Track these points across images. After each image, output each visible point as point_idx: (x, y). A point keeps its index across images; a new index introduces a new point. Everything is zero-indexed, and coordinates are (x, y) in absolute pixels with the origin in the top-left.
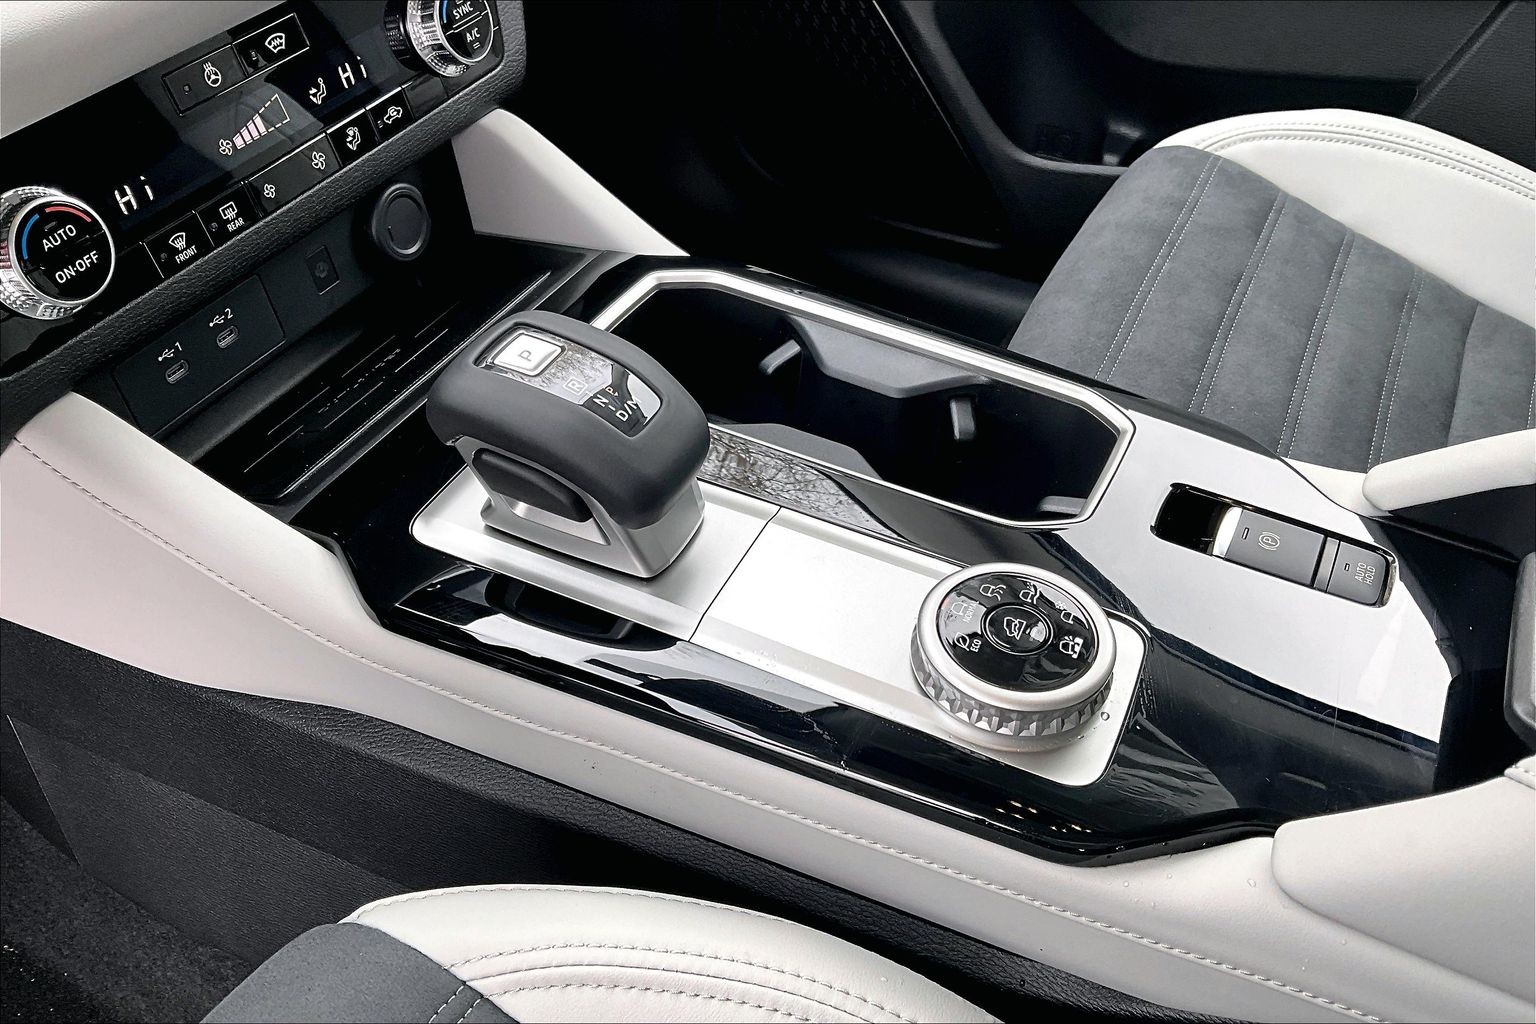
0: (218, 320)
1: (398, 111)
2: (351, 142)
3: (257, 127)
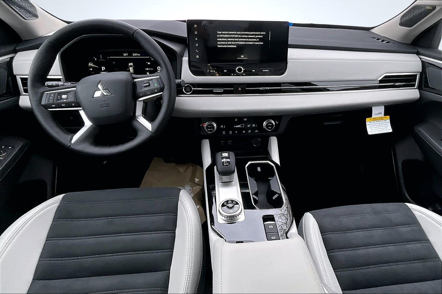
0: (229, 141)
1: (257, 131)
2: (249, 132)
3: (240, 126)
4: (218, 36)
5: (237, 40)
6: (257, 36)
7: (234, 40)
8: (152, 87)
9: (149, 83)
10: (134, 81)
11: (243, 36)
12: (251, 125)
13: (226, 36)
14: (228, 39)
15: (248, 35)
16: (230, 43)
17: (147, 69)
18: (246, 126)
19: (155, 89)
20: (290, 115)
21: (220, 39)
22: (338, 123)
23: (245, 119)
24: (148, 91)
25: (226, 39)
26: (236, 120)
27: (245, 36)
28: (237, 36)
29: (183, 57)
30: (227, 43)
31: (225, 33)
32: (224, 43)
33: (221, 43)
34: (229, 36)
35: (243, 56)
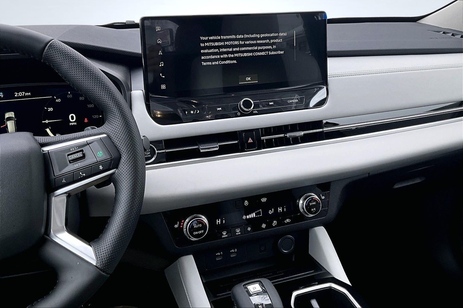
0: (233, 251)
1: (289, 221)
2: (274, 224)
3: (253, 215)
4: (202, 45)
5: (238, 49)
6: (272, 41)
7: (231, 50)
8: (90, 160)
9: (82, 151)
10: (43, 151)
11: (248, 42)
12: (276, 210)
13: (217, 44)
14: (221, 50)
15: (256, 39)
16: (226, 56)
17: (47, 121)
18: (265, 212)
19: (98, 163)
20: (344, 179)
21: (206, 51)
22: (418, 181)
23: (264, 200)
24: (83, 169)
25: (217, 50)
26: (246, 203)
27: (252, 42)
28: (236, 43)
29: (131, 91)
30: (219, 57)
31: (215, 38)
32: (213, 57)
33: (208, 57)
34: (222, 44)
35: (249, 79)
